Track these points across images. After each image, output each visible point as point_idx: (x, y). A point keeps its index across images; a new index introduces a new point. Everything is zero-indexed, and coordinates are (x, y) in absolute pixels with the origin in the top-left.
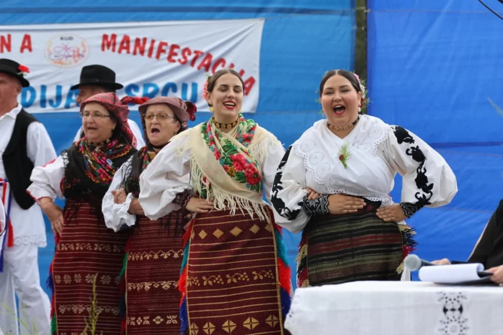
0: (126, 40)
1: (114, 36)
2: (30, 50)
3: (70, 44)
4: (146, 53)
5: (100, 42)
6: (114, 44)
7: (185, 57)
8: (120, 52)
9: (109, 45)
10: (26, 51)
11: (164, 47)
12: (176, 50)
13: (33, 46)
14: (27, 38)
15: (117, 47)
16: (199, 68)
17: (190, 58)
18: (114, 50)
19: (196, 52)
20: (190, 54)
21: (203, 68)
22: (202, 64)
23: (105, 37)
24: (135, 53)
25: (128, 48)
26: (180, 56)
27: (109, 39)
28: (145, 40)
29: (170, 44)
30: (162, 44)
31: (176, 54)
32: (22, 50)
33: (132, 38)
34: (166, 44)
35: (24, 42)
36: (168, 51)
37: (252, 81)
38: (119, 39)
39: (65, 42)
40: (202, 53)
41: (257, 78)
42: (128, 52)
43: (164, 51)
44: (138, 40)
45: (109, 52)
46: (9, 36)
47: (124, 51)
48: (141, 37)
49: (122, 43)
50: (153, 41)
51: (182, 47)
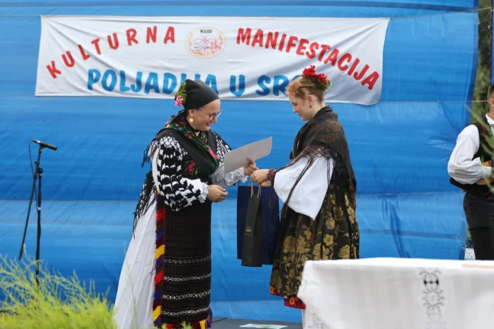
0: (260, 34)
1: (249, 30)
2: (173, 41)
3: (209, 36)
4: (277, 47)
5: (236, 35)
6: (249, 38)
7: (313, 51)
8: (253, 45)
9: (243, 38)
10: (169, 41)
11: (294, 42)
12: (305, 45)
13: (176, 38)
14: (171, 30)
15: (251, 40)
16: (326, 62)
17: (318, 51)
18: (248, 43)
19: (323, 46)
20: (317, 48)
21: (329, 62)
22: (329, 58)
23: (241, 31)
24: (267, 46)
25: (261, 42)
26: (308, 50)
27: (244, 32)
28: (277, 34)
29: (299, 39)
30: (292, 38)
31: (305, 48)
32: (166, 41)
33: (266, 32)
34: (296, 39)
35: (168, 34)
36: (297, 45)
37: (375, 75)
38: (253, 33)
39: (204, 35)
40: (329, 48)
41: (380, 73)
42: (261, 45)
43: (294, 45)
44: (270, 34)
45: (243, 44)
46: (155, 28)
47: (257, 44)
48: (274, 32)
49: (256, 36)
50: (284, 36)
51: (311, 42)
